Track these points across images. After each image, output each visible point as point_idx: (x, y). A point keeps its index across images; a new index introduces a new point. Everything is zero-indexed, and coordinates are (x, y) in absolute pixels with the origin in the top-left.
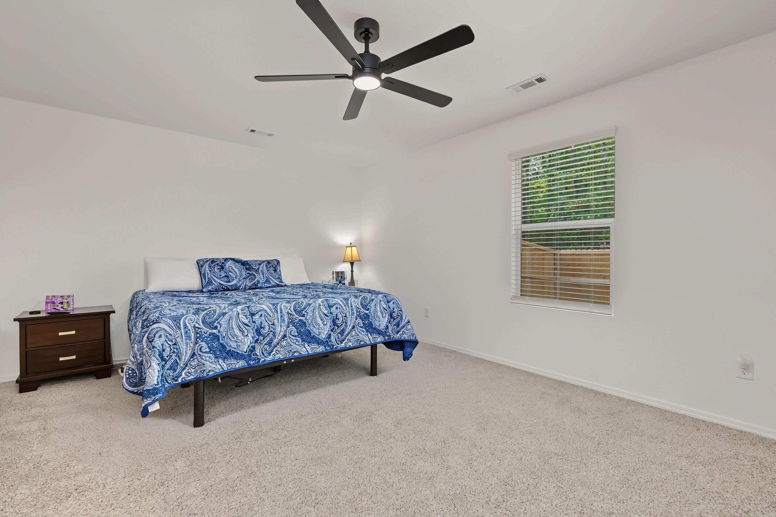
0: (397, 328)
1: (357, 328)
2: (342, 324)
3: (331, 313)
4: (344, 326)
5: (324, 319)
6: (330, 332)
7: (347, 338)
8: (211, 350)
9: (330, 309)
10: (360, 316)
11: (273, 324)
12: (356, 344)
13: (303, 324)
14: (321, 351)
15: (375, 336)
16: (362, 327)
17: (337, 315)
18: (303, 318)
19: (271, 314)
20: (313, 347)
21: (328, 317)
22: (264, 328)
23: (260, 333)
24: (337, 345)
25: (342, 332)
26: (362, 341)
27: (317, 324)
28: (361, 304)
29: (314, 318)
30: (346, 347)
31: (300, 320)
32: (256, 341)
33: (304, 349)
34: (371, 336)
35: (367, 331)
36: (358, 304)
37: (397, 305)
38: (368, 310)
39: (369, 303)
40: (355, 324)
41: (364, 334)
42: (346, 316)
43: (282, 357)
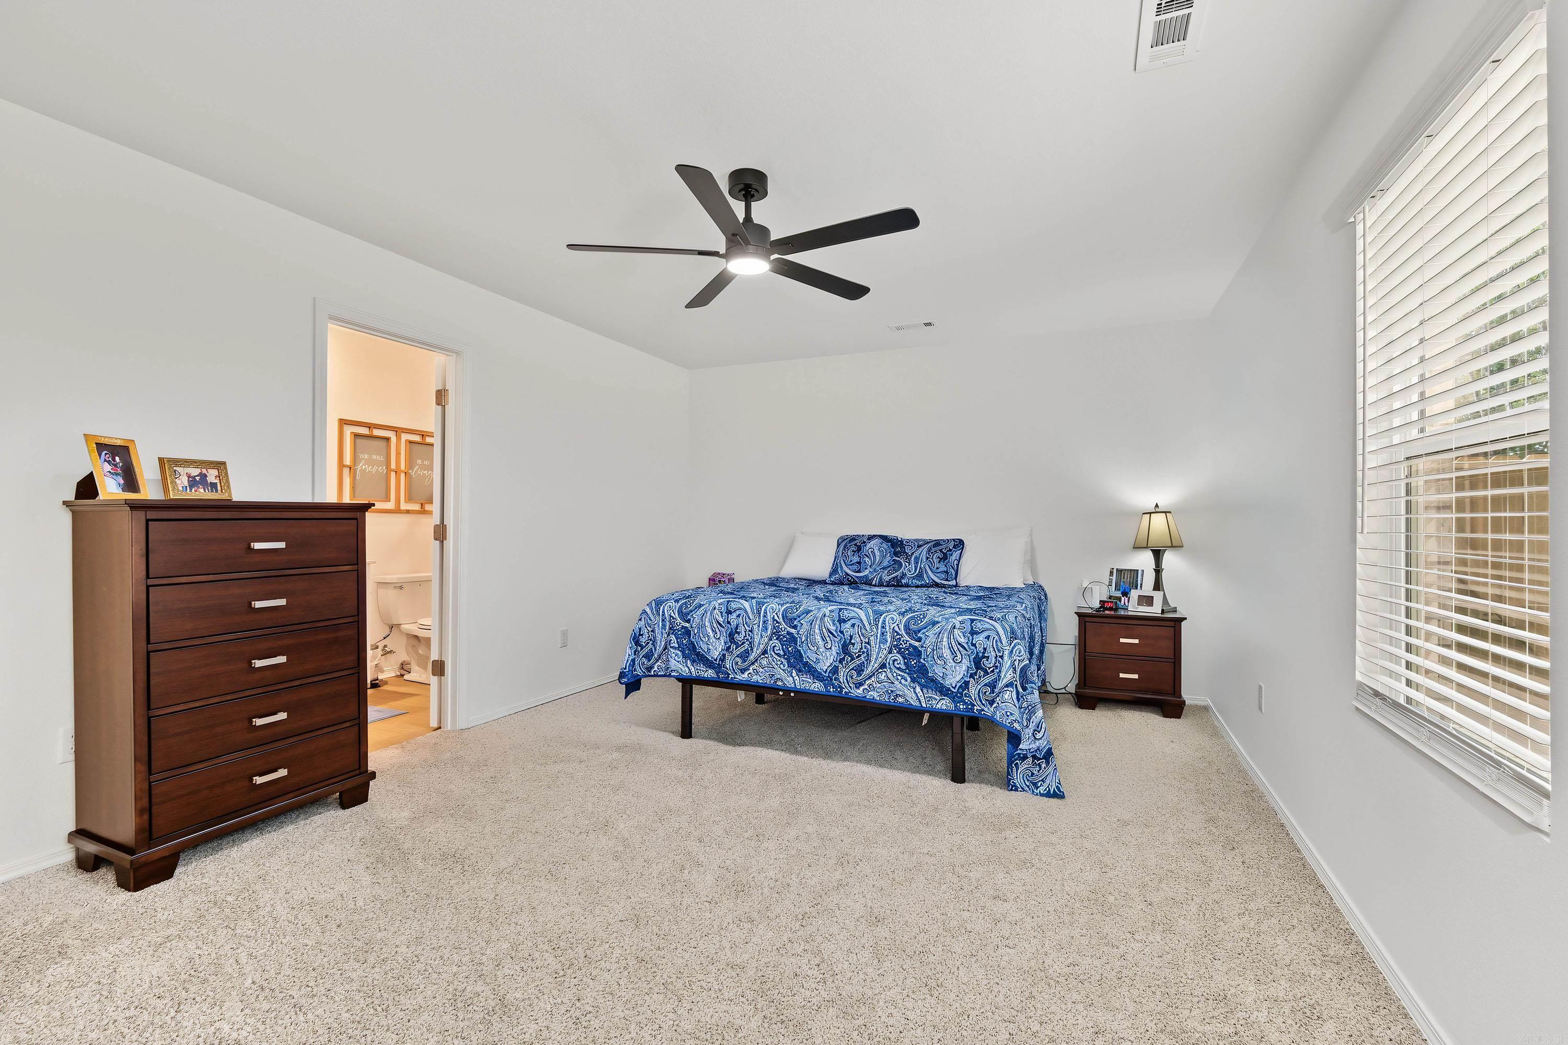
0: (990, 694)
1: (890, 668)
2: (860, 656)
3: (842, 632)
4: (863, 659)
5: (828, 639)
6: (837, 664)
7: (867, 682)
8: (680, 647)
9: (840, 624)
10: (900, 649)
11: (751, 631)
12: (887, 697)
13: (793, 639)
14: (817, 690)
15: (930, 695)
16: (902, 670)
17: (851, 637)
18: (793, 631)
19: (751, 617)
20: (804, 679)
21: (835, 637)
22: (739, 633)
23: (733, 639)
24: (849, 689)
25: (859, 670)
26: (900, 696)
27: (814, 644)
28: (905, 626)
29: (809, 634)
30: (864, 697)
31: (788, 633)
32: (728, 648)
33: (791, 678)
34: (921, 692)
35: (913, 681)
36: (898, 625)
37: (997, 645)
38: (920, 641)
39: (925, 628)
40: (886, 660)
41: (906, 683)
42: (868, 643)
43: (761, 681)
